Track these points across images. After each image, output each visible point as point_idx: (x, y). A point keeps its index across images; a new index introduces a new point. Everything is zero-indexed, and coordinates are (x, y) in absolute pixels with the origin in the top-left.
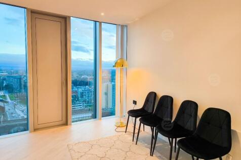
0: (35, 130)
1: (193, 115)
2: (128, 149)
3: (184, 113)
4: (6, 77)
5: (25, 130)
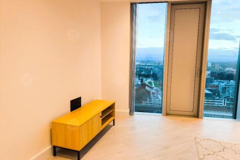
0: (167, 114)
4: (152, 67)
5: (158, 112)
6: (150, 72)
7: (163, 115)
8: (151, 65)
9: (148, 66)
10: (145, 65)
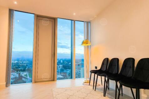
0: (35, 82)
1: (131, 66)
2: (89, 93)
3: (126, 66)
6: (26, 67)
7: (33, 83)
8: (26, 63)
9: (25, 63)
10: (22, 63)
